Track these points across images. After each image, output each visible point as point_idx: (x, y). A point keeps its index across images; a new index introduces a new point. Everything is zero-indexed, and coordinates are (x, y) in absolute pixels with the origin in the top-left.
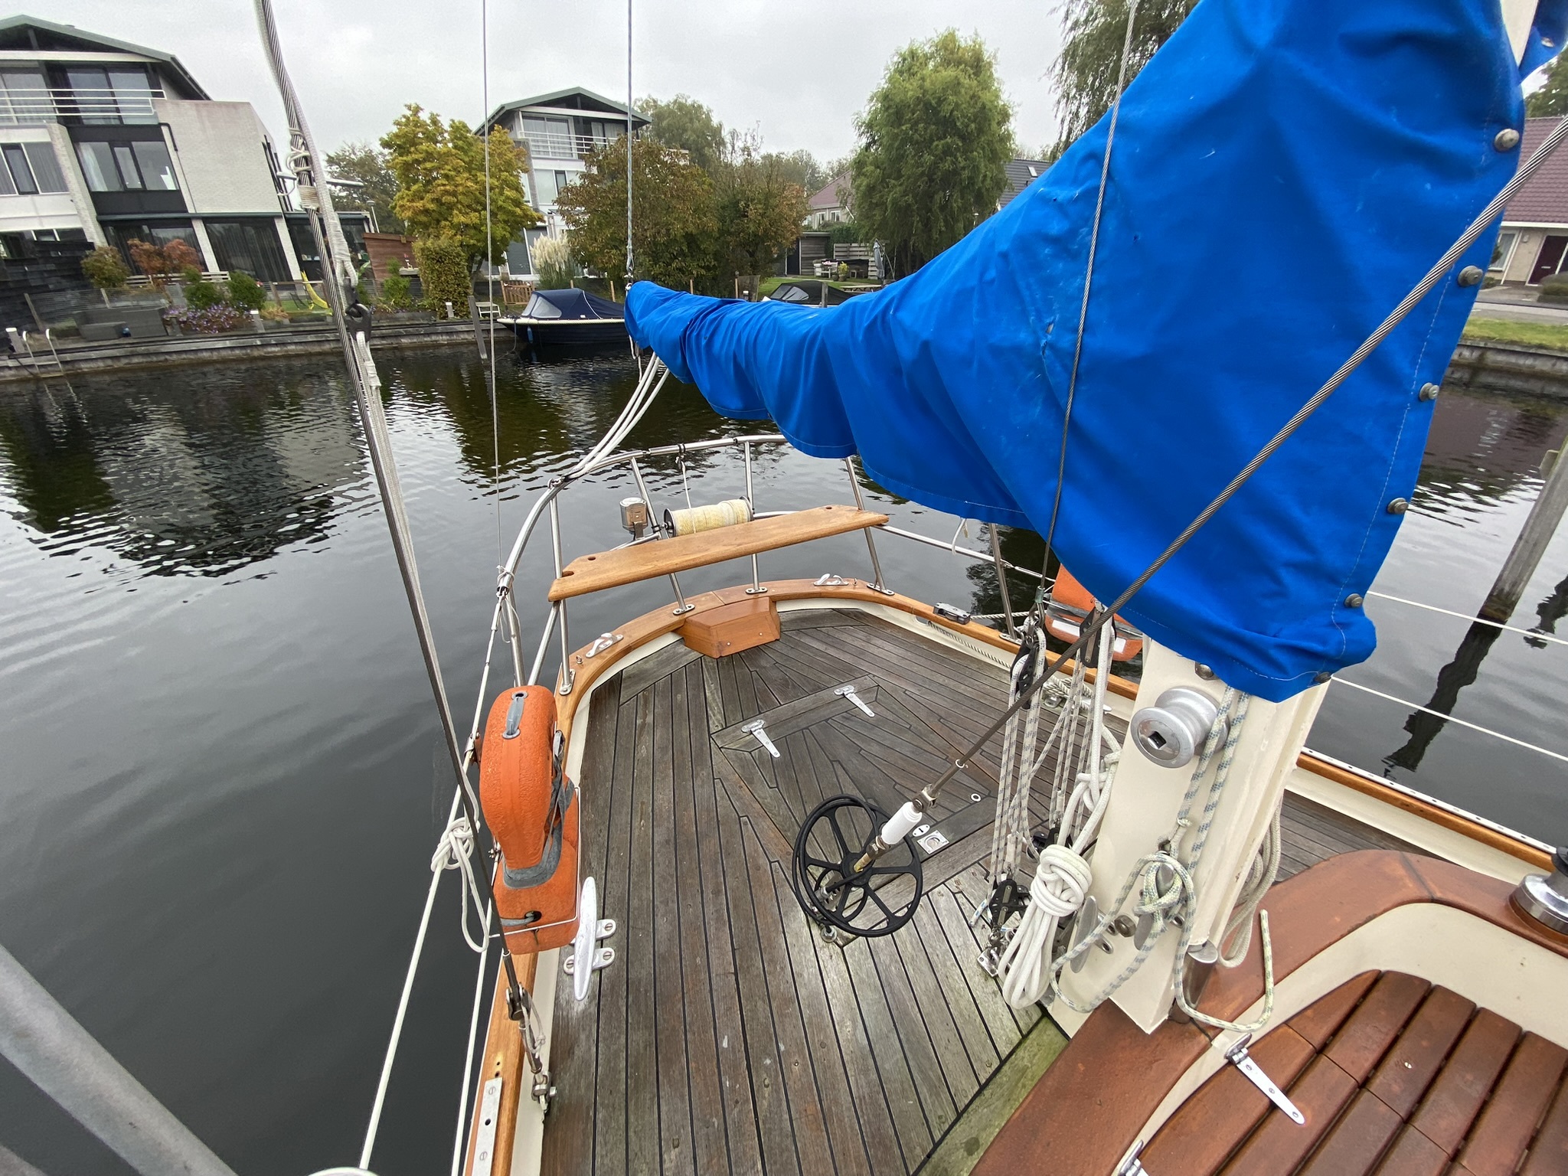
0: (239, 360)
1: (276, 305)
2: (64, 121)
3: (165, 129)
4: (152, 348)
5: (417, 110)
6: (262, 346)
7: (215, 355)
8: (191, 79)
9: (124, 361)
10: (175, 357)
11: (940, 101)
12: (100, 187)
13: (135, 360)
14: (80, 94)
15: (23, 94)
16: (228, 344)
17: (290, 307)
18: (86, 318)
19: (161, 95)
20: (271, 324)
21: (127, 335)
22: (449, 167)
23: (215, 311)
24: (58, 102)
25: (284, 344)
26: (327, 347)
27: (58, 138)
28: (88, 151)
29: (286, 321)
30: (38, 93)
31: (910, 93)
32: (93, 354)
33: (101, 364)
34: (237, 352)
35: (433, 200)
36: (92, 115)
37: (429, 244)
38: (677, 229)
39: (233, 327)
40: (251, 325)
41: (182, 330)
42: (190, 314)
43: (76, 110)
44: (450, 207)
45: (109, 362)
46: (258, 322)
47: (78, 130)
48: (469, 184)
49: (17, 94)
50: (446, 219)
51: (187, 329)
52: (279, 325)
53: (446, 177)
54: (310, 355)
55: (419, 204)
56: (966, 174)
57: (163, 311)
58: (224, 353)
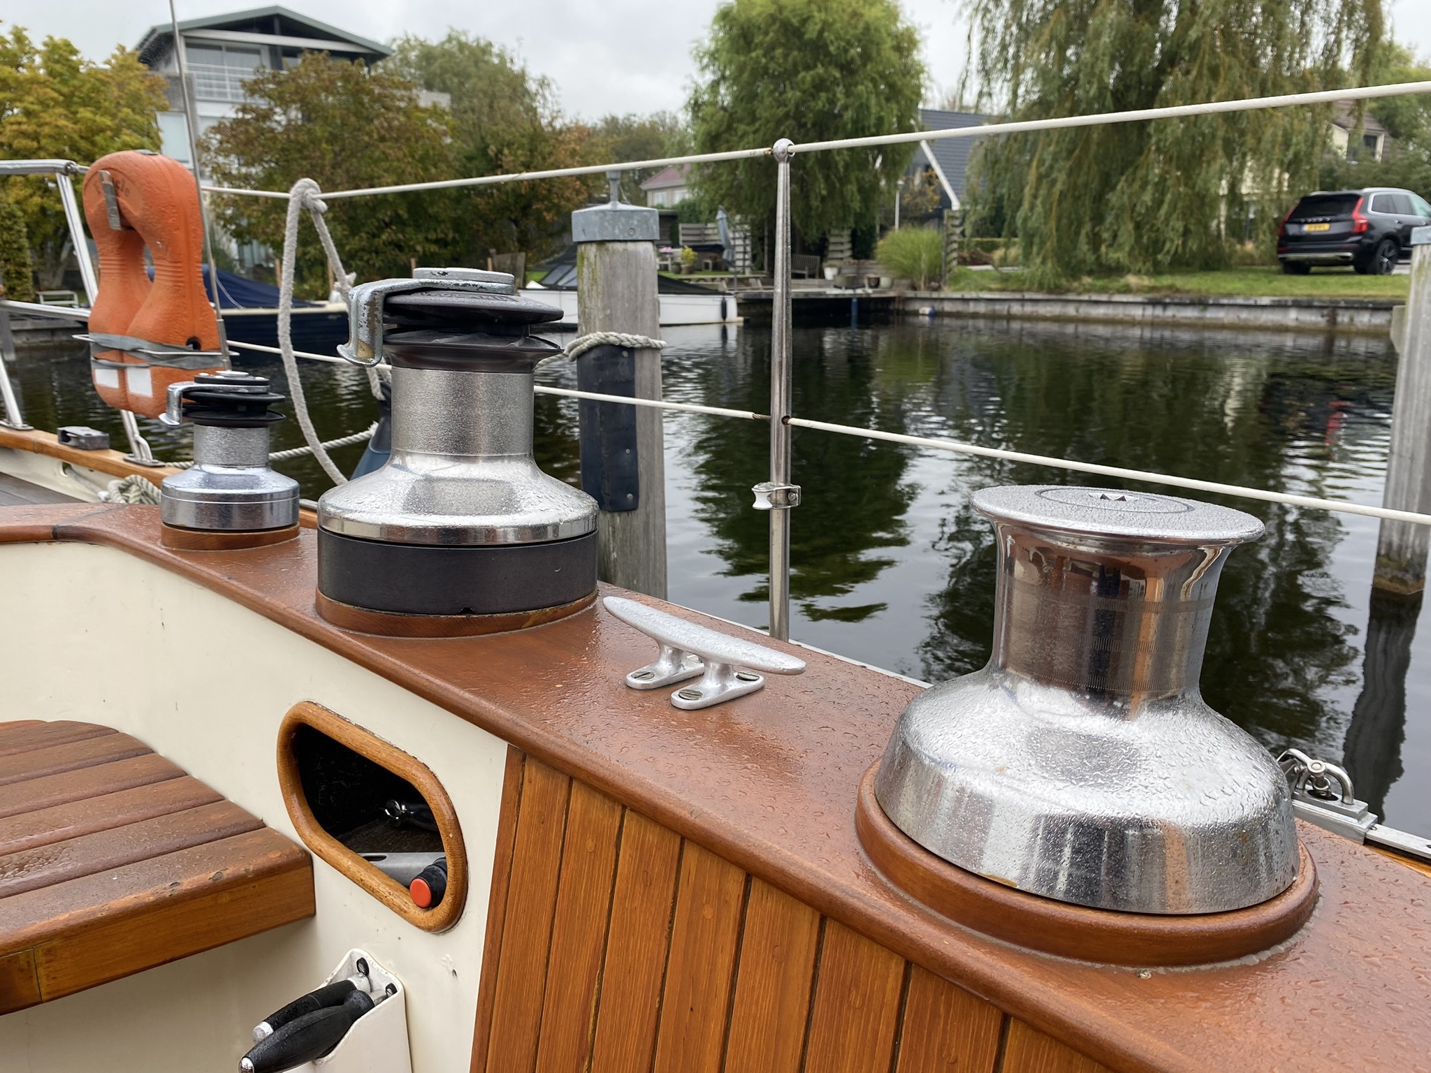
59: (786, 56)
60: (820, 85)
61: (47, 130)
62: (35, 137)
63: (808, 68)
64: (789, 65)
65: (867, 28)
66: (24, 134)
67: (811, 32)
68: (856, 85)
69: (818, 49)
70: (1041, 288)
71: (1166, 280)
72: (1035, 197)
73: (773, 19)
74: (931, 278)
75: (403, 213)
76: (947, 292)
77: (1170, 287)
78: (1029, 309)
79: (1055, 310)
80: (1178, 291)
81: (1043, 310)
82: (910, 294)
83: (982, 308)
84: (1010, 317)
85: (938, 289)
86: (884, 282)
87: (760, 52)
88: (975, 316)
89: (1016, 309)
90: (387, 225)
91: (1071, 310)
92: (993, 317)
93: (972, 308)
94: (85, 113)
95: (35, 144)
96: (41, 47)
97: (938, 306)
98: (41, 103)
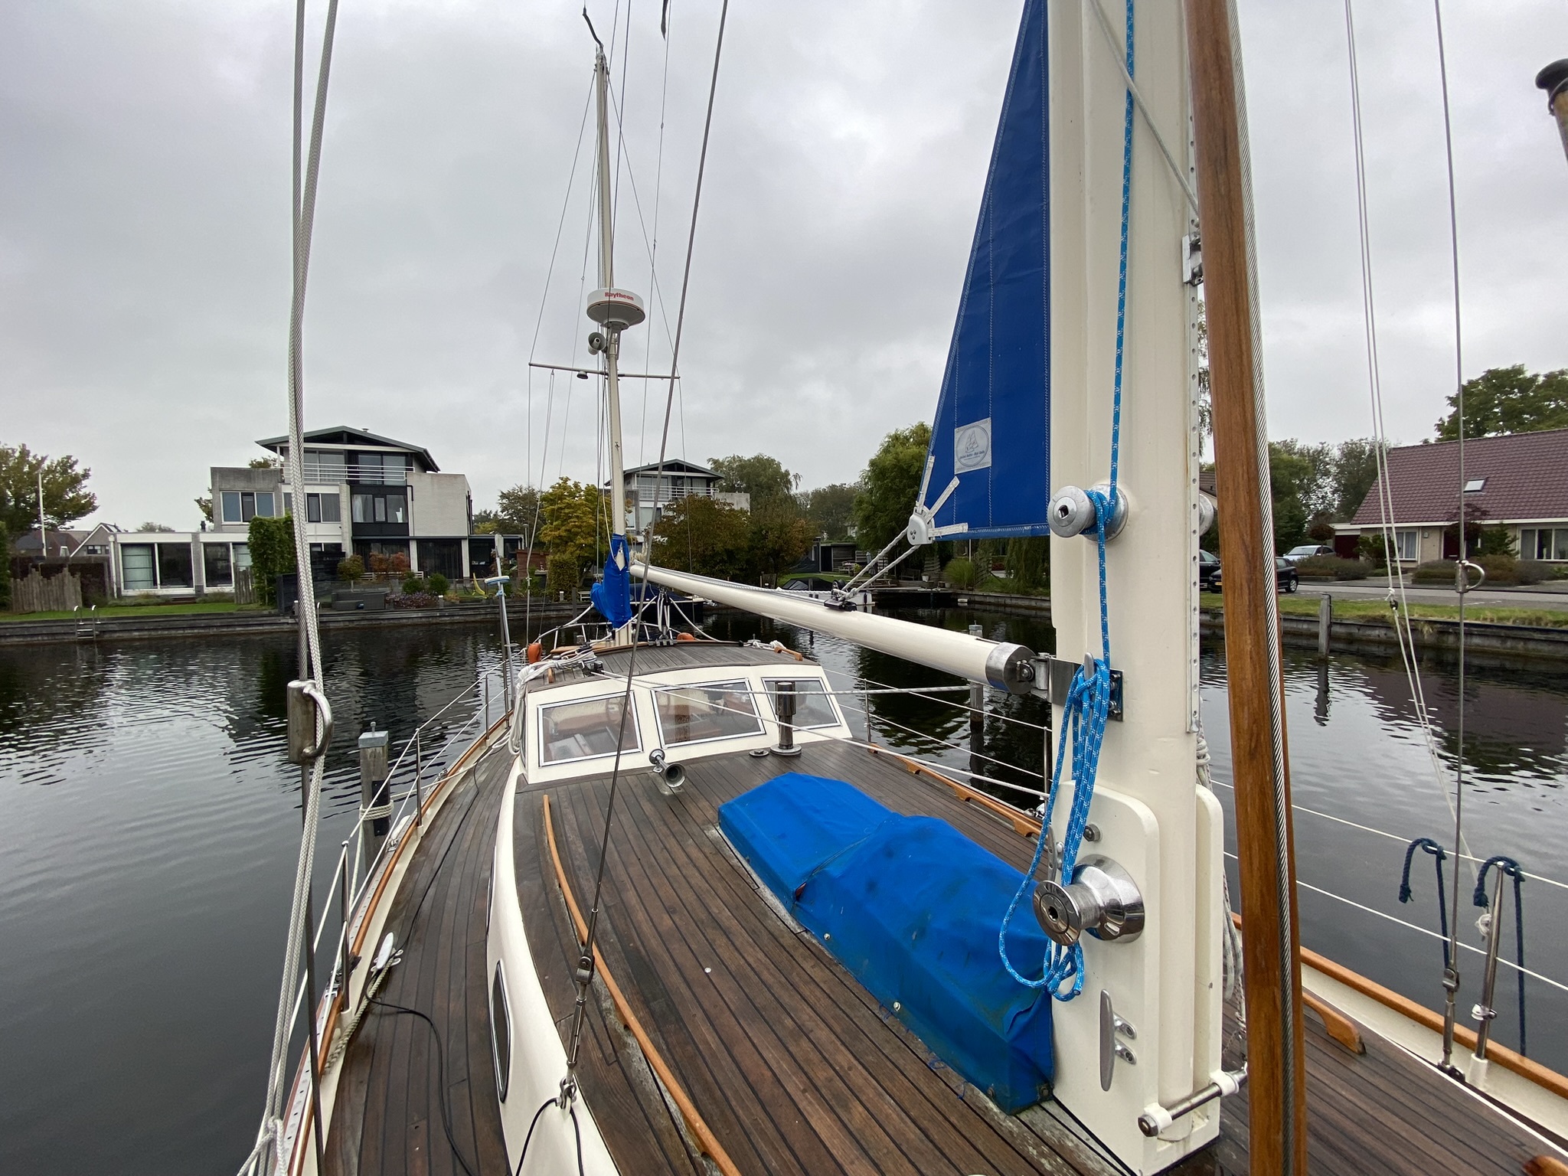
0: (423, 625)
1: (454, 592)
2: (349, 482)
3: (409, 489)
4: (374, 616)
5: (567, 479)
6: (440, 616)
7: (410, 622)
8: (431, 460)
9: (356, 623)
10: (386, 622)
12: (359, 519)
13: (362, 623)
14: (362, 468)
15: (328, 467)
16: (420, 615)
17: (462, 594)
18: (338, 597)
19: (412, 470)
20: (448, 603)
21: (362, 608)
22: (580, 512)
23: (417, 595)
24: (349, 472)
25: (453, 616)
26: (479, 618)
27: (344, 491)
28: (358, 501)
29: (458, 602)
30: (340, 466)
31: (892, 462)
32: (340, 618)
33: (342, 624)
34: (424, 620)
35: (566, 530)
36: (365, 479)
37: (557, 558)
38: (719, 547)
39: (426, 605)
40: (436, 605)
41: (395, 607)
42: (402, 597)
43: (358, 477)
44: (577, 534)
45: (347, 623)
46: (441, 602)
47: (355, 487)
49: (325, 467)
50: (572, 541)
51: (398, 605)
52: (453, 604)
54: (467, 622)
55: (557, 533)
57: (386, 595)
58: (416, 620)
59: (901, 482)
62: (579, 527)
64: (902, 486)
66: (577, 526)
70: (1018, 593)
73: (895, 466)
74: (968, 585)
75: (725, 558)
76: (976, 592)
78: (1014, 602)
79: (1026, 603)
81: (1020, 602)
82: (959, 591)
83: (992, 600)
84: (1005, 605)
85: (972, 590)
86: (947, 585)
88: (990, 604)
89: (1008, 601)
90: (718, 563)
91: (1033, 603)
92: (998, 605)
93: (988, 600)
96: (583, 489)
97: (972, 598)
98: (583, 513)
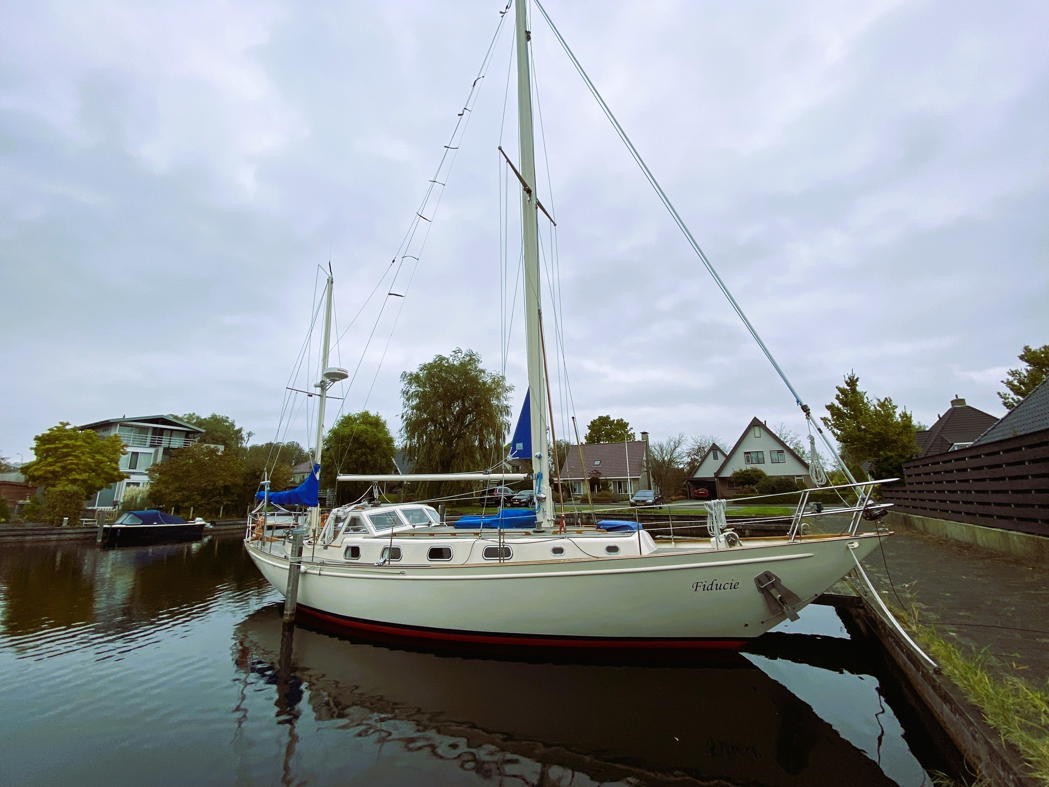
5: (66, 424)
11: (360, 436)
22: (79, 452)
31: (346, 433)
35: (61, 467)
44: (71, 470)
48: (89, 460)
50: (65, 476)
53: (76, 456)
56: (371, 463)
60: (363, 454)
61: (82, 462)
62: (77, 464)
63: (359, 449)
65: (379, 439)
66: (73, 464)
67: (362, 439)
68: (374, 454)
69: (364, 444)
71: (454, 509)
72: (421, 487)
73: (349, 435)
77: (455, 511)
80: (457, 512)
87: (345, 444)
94: (98, 457)
95: (77, 467)
98: (82, 453)
